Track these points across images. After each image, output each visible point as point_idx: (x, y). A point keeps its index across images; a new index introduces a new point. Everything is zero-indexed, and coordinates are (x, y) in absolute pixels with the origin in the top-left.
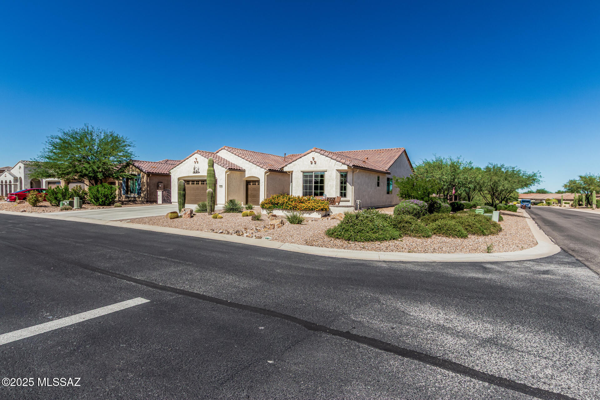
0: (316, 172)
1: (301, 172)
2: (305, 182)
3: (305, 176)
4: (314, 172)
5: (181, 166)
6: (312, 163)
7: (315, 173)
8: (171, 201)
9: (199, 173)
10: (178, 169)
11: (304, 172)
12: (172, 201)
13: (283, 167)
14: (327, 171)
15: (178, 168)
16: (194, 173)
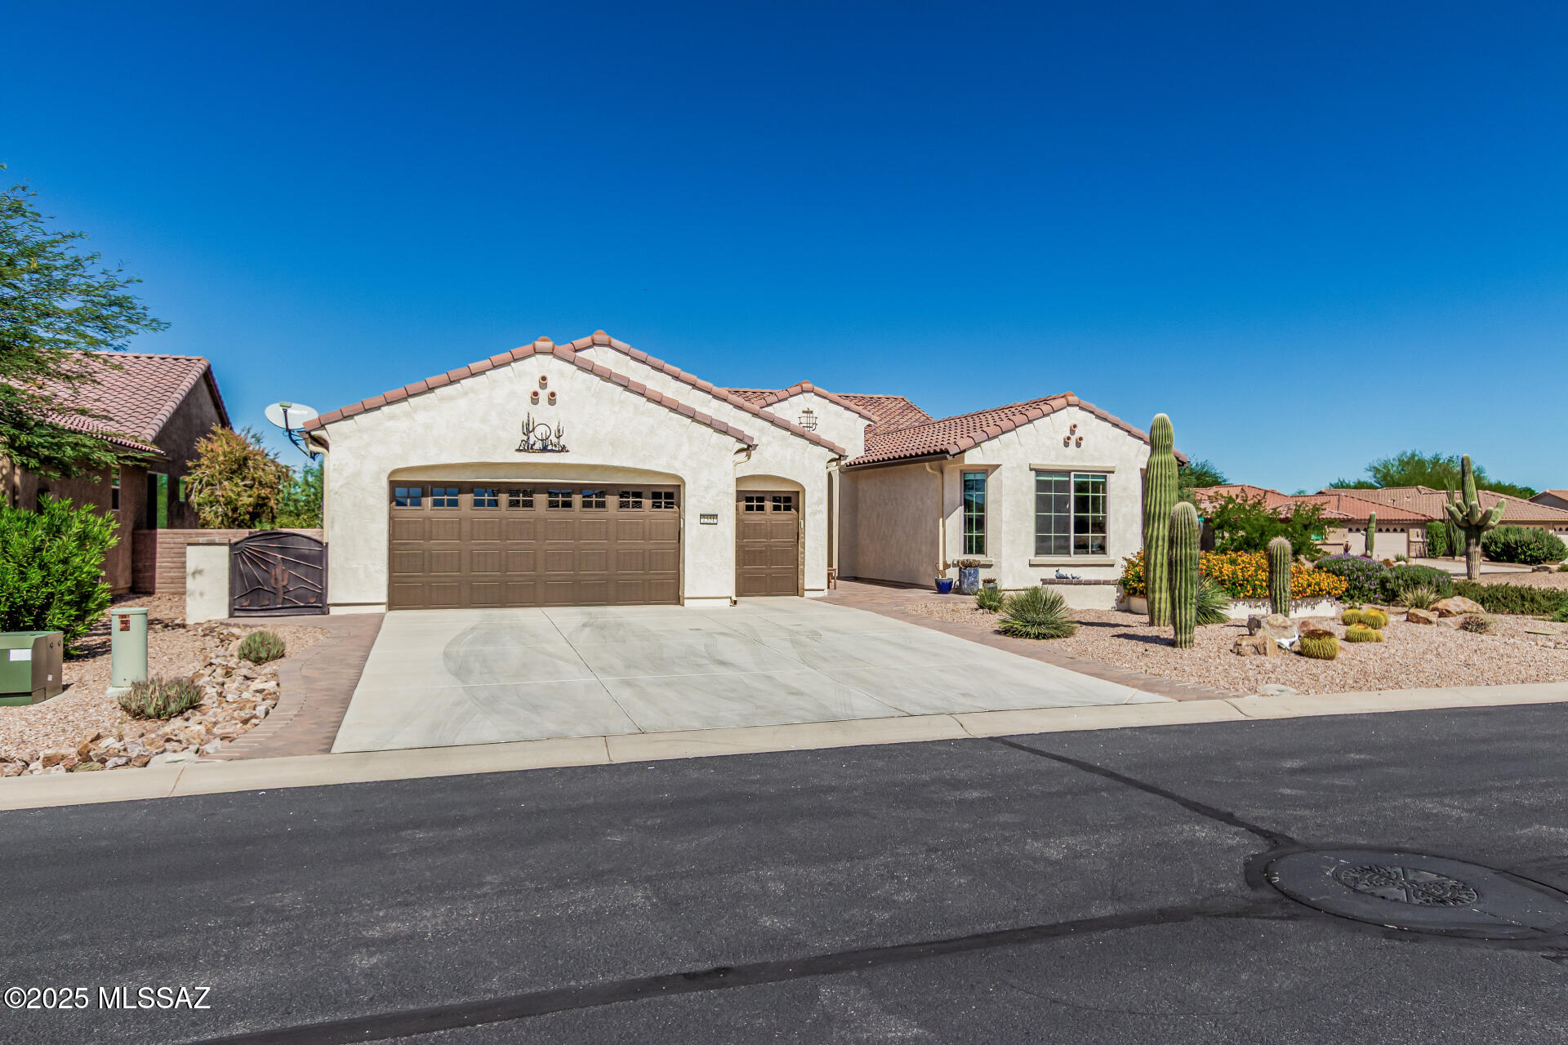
0: (1080, 473)
1: (1031, 470)
2: (1042, 503)
3: (1041, 486)
4: (1072, 474)
5: (415, 409)
6: (1066, 444)
7: (1076, 476)
8: (322, 596)
9: (563, 449)
10: (389, 424)
11: (1039, 472)
12: (329, 602)
13: (964, 451)
14: (1113, 472)
15: (392, 417)
16: (527, 448)
